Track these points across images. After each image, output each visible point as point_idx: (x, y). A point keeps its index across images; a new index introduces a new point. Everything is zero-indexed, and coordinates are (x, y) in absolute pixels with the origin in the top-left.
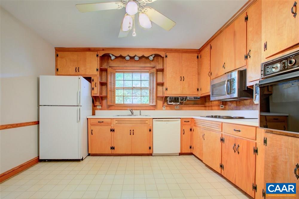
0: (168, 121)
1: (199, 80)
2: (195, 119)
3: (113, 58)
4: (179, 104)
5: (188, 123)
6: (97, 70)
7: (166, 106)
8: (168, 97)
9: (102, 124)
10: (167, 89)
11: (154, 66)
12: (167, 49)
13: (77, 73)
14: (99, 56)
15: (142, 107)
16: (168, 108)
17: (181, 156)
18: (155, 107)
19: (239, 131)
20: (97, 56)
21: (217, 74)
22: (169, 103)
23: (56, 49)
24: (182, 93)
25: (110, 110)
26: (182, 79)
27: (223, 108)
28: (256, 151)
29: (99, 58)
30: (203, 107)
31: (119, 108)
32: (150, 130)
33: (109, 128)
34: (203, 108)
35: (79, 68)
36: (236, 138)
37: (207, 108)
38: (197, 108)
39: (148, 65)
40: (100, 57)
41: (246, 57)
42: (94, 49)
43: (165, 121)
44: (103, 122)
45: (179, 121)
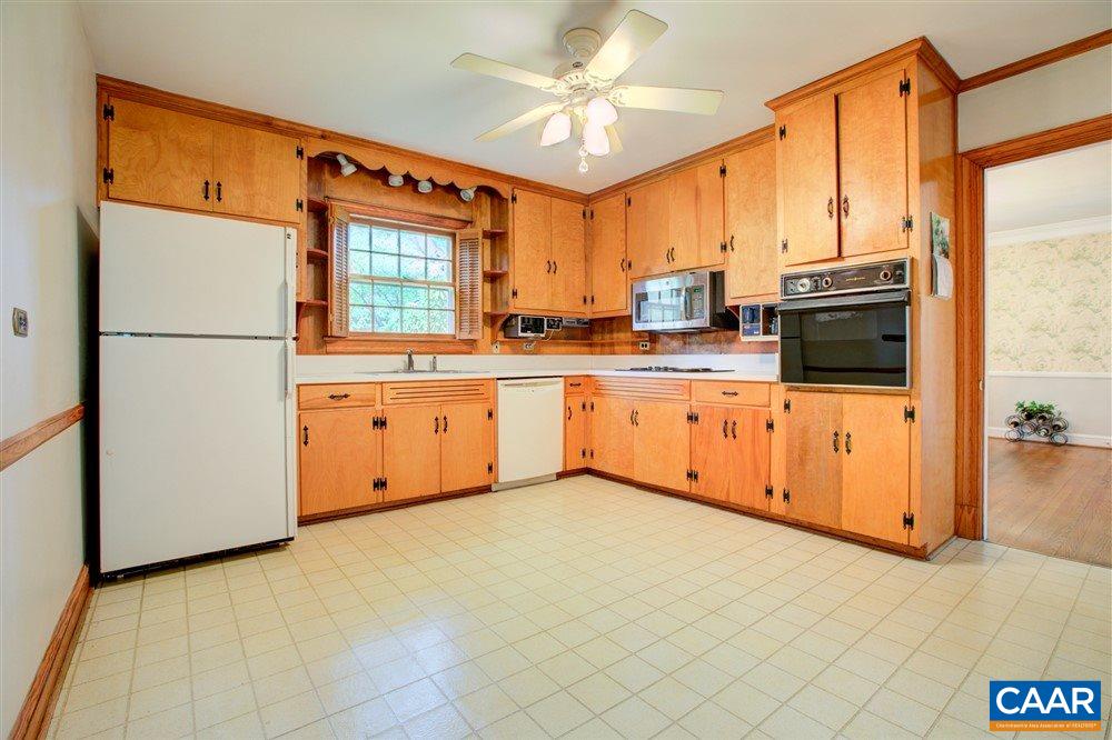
0: (535, 384)
1: (587, 274)
2: (596, 378)
3: (349, 170)
4: (543, 338)
5: (578, 389)
6: (300, 205)
7: (502, 343)
8: (517, 316)
9: (344, 402)
10: (515, 294)
11: (469, 219)
12: (516, 178)
13: (213, 202)
14: (305, 157)
15: (434, 345)
16: (506, 347)
17: (562, 481)
18: (470, 346)
19: (736, 394)
20: (300, 153)
21: (648, 269)
22: (521, 334)
23: (101, 81)
24: (551, 308)
25: (327, 353)
26: (552, 267)
27: (648, 348)
28: (770, 426)
29: (305, 162)
30: (584, 345)
31: (362, 349)
32: (490, 415)
33: (368, 416)
34: (586, 349)
35: (219, 184)
36: (727, 409)
37: (598, 349)
38: (574, 348)
39: (452, 213)
40: (309, 159)
41: (724, 248)
42: (286, 124)
43: (527, 385)
44: (346, 396)
45: (560, 385)
